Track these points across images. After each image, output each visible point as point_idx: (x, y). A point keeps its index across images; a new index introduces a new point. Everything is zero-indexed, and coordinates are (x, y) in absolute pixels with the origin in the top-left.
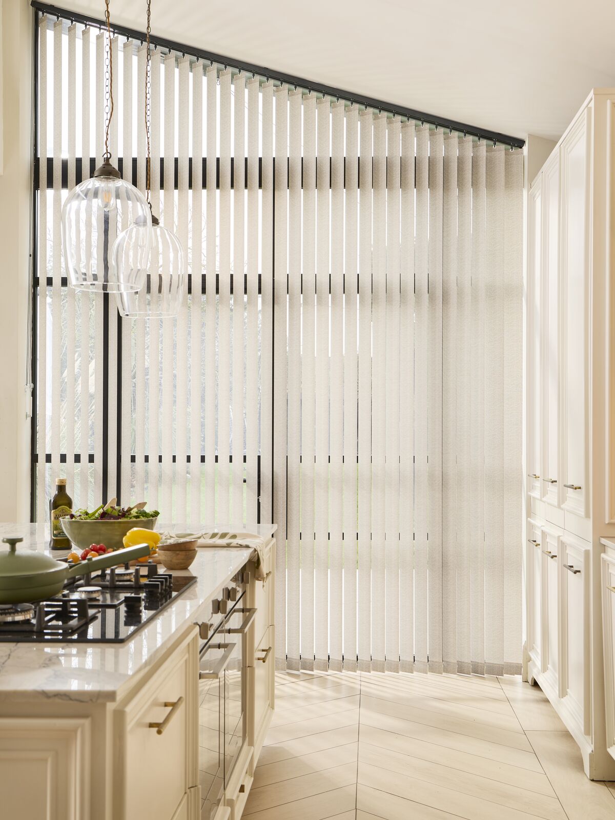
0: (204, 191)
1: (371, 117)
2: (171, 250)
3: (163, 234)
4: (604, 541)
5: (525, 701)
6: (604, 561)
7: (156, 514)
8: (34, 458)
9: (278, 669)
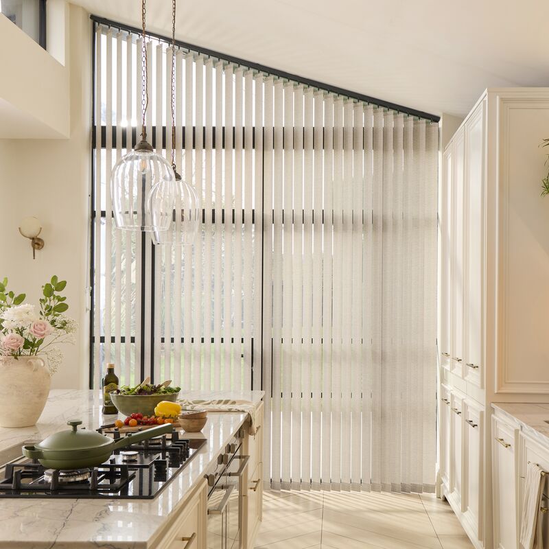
0: (214, 151)
1: (332, 99)
2: (190, 198)
3: (184, 186)
4: (493, 405)
5: (439, 512)
6: (494, 420)
7: (179, 389)
8: (92, 340)
9: (265, 489)
